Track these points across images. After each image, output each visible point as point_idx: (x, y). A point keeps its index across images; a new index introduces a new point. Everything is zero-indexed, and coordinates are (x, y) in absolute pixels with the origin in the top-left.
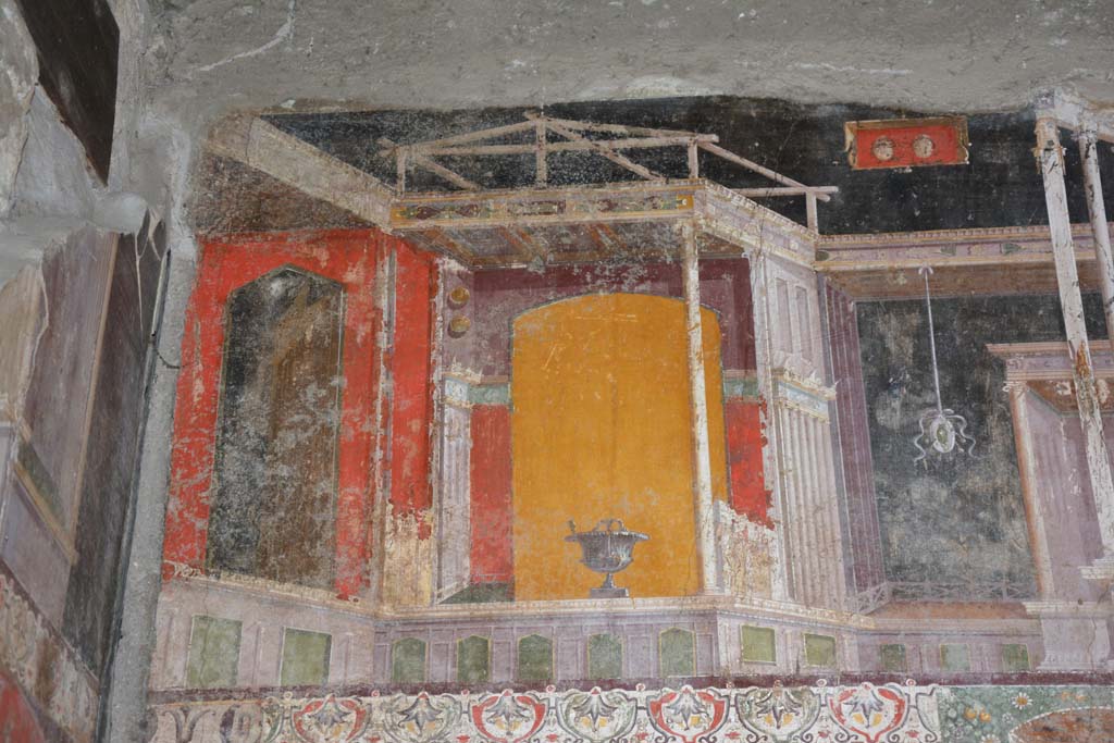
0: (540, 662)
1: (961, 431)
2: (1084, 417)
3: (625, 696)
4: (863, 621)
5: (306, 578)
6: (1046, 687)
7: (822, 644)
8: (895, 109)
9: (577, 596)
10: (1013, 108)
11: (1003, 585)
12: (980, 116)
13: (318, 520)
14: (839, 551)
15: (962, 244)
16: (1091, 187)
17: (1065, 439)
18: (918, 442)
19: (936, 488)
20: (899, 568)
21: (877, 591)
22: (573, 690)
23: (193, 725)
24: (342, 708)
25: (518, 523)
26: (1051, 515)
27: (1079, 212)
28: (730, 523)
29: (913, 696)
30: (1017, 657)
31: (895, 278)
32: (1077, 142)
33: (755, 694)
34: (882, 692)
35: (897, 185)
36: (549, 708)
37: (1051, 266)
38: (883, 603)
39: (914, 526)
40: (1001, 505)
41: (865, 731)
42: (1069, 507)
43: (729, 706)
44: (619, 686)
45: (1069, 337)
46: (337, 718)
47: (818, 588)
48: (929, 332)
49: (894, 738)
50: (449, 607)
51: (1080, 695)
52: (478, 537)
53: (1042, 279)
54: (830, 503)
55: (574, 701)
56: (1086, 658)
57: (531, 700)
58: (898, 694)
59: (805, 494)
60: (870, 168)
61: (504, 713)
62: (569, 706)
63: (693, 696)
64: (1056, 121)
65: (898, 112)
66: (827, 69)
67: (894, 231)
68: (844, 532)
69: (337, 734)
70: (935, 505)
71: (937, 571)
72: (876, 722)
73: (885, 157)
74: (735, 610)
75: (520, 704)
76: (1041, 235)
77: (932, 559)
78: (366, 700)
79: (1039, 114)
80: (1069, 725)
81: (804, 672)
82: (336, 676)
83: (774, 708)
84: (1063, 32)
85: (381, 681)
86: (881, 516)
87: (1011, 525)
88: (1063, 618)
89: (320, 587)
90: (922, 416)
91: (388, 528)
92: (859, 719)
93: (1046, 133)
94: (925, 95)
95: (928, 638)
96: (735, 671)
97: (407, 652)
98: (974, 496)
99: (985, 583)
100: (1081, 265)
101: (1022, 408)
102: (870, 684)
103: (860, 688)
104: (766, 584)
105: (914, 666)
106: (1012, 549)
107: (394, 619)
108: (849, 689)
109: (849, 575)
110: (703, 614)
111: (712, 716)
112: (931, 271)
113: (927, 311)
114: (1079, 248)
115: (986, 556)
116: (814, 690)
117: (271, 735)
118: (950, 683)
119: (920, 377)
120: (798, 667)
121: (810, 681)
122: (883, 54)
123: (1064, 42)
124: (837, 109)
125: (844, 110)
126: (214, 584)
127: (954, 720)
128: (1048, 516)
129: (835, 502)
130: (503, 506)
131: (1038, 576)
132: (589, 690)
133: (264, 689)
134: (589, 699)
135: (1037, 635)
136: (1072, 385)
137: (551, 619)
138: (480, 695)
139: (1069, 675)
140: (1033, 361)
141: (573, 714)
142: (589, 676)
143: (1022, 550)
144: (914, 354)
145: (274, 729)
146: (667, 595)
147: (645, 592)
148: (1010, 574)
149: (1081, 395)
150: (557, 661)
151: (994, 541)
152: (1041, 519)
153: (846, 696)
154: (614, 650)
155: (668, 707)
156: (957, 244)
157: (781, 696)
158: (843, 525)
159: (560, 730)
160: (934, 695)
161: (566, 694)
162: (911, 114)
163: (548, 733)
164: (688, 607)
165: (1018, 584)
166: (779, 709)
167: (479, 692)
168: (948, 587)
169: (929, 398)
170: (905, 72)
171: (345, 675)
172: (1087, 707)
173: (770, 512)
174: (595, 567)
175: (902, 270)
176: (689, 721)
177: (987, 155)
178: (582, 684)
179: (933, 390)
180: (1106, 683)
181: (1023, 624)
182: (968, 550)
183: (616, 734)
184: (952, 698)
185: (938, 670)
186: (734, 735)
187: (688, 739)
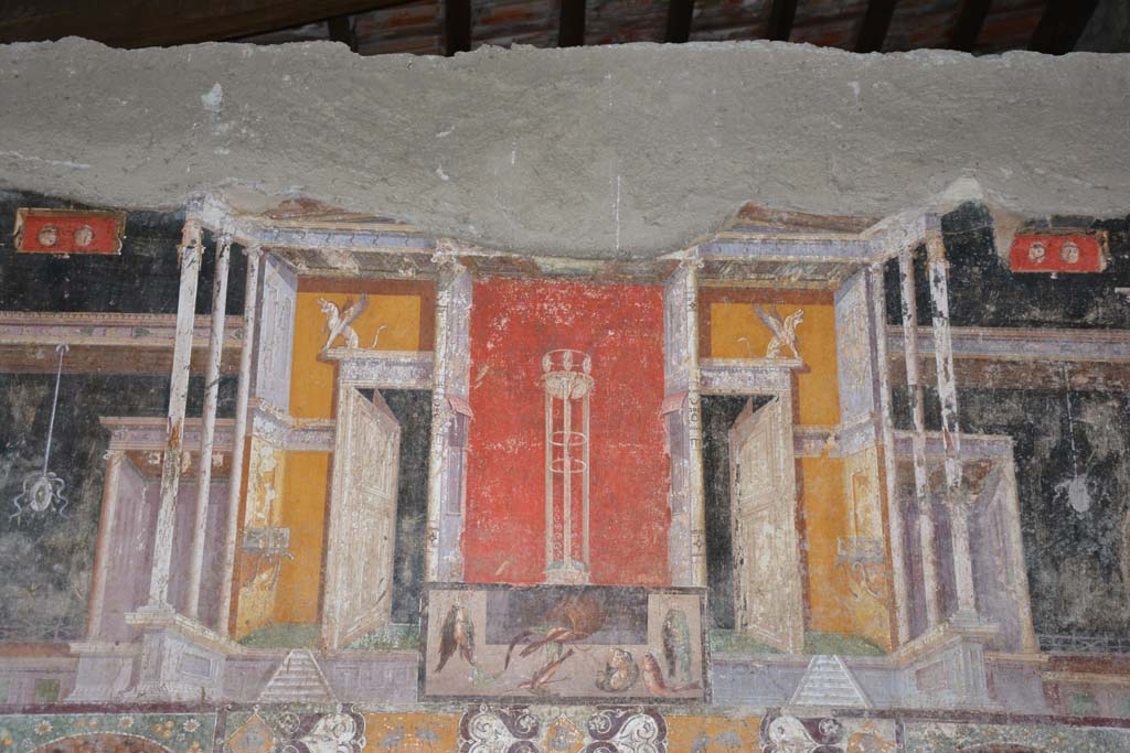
1: (58, 492)
2: (165, 484)
6: (66, 715)
8: (66, 199)
10: (168, 208)
11: (56, 629)
12: (138, 212)
15: (100, 326)
16: (219, 283)
17: (144, 502)
18: (18, 501)
19: (22, 542)
26: (114, 568)
27: (204, 305)
30: (50, 690)
31: (34, 353)
32: (216, 243)
35: (54, 269)
37: (170, 351)
40: (75, 558)
42: (131, 562)
45: (170, 414)
48: (52, 403)
51: (94, 722)
53: (160, 362)
56: (107, 691)
60: (32, 252)
64: (202, 222)
65: (68, 203)
66: (15, 157)
67: (41, 310)
70: (18, 557)
73: (48, 243)
76: (169, 323)
79: (189, 215)
80: (77, 747)
84: (229, 143)
87: (78, 574)
88: (99, 657)
90: (28, 478)
93: (192, 232)
94: (96, 189)
98: (54, 550)
99: (42, 627)
100: (195, 351)
101: (115, 476)
106: (74, 597)
112: (67, 349)
113: (55, 385)
114: (197, 336)
115: (50, 602)
119: (34, 443)
122: (71, 147)
123: (227, 152)
124: (13, 196)
125: (20, 197)
128: (112, 569)
131: (88, 621)
135: (73, 672)
136: (162, 456)
139: (89, 706)
140: (135, 433)
143: (82, 598)
144: (34, 423)
148: (65, 619)
149: (167, 465)
151: (60, 589)
152: (105, 572)
156: (96, 326)
162: (79, 206)
165: (70, 627)
168: (9, 629)
169: (37, 462)
170: (83, 166)
172: (96, 732)
175: (42, 346)
177: (137, 248)
179: (43, 455)
180: (118, 712)
181: (63, 662)
182: (35, 597)
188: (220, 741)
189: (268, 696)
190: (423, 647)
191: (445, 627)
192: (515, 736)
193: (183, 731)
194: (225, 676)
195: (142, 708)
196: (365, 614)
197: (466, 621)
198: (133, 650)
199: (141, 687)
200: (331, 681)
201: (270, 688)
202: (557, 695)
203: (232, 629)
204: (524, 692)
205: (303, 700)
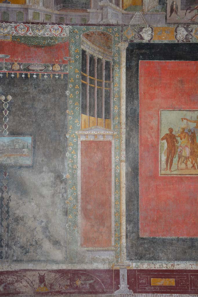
3: (10, 25)
4: (58, 12)
6: (89, 26)
7: (48, 16)
11: (84, 6)
20: (65, 1)
21: (60, 6)
29: (65, 27)
30: (84, 20)
33: (35, 26)
34: (59, 26)
38: (61, 8)
41: (55, 34)
43: (30, 28)
44: (9, 23)
47: (49, 4)
49: (60, 35)
51: (95, 28)
56: (97, 21)
58: (62, 27)
63: (23, 25)
71: (72, 2)
72: (57, 32)
74: (32, 8)
80: (92, 34)
88: (94, 13)
92: (54, 31)
95: (69, 16)
96: (31, 21)
99: (81, 5)
102: (57, 25)
103: (55, 25)
104: (38, 3)
105: (66, 22)
108: (53, 26)
109: (55, 2)
110: (26, 9)
111: (27, 30)
116: (46, 25)
118: (72, 25)
120: (44, 21)
121: (46, 24)
127: (71, 32)
131: (91, 4)
132: (3, 23)
134: (3, 25)
135: (89, 16)
139: (93, 24)
142: (3, 20)
146: (19, 4)
147: (14, 3)
148: (85, 3)
153: (52, 27)
154: (8, 15)
155: (18, 27)
157: (40, 27)
160: (69, 27)
164: (23, 7)
165: (87, 6)
166: (39, 29)
168: (74, 6)
172: (95, 30)
176: (22, 31)
178: (1, 22)
180: (99, 26)
181: (87, 14)
183: (8, 32)
184: (72, 28)
185: (70, 22)
186: (30, 34)
187: (22, 34)
188: (122, 33)
189: (132, 23)
190: (166, 11)
191: (171, 6)
192: (187, 32)
193: (114, 31)
194: (122, 18)
195: (105, 25)
196: (152, 3)
197: (176, 4)
198: (101, 11)
199: (104, 20)
200: (146, 19)
201: (132, 21)
202: (197, 22)
203: (123, 7)
204: (189, 22)
205: (140, 24)
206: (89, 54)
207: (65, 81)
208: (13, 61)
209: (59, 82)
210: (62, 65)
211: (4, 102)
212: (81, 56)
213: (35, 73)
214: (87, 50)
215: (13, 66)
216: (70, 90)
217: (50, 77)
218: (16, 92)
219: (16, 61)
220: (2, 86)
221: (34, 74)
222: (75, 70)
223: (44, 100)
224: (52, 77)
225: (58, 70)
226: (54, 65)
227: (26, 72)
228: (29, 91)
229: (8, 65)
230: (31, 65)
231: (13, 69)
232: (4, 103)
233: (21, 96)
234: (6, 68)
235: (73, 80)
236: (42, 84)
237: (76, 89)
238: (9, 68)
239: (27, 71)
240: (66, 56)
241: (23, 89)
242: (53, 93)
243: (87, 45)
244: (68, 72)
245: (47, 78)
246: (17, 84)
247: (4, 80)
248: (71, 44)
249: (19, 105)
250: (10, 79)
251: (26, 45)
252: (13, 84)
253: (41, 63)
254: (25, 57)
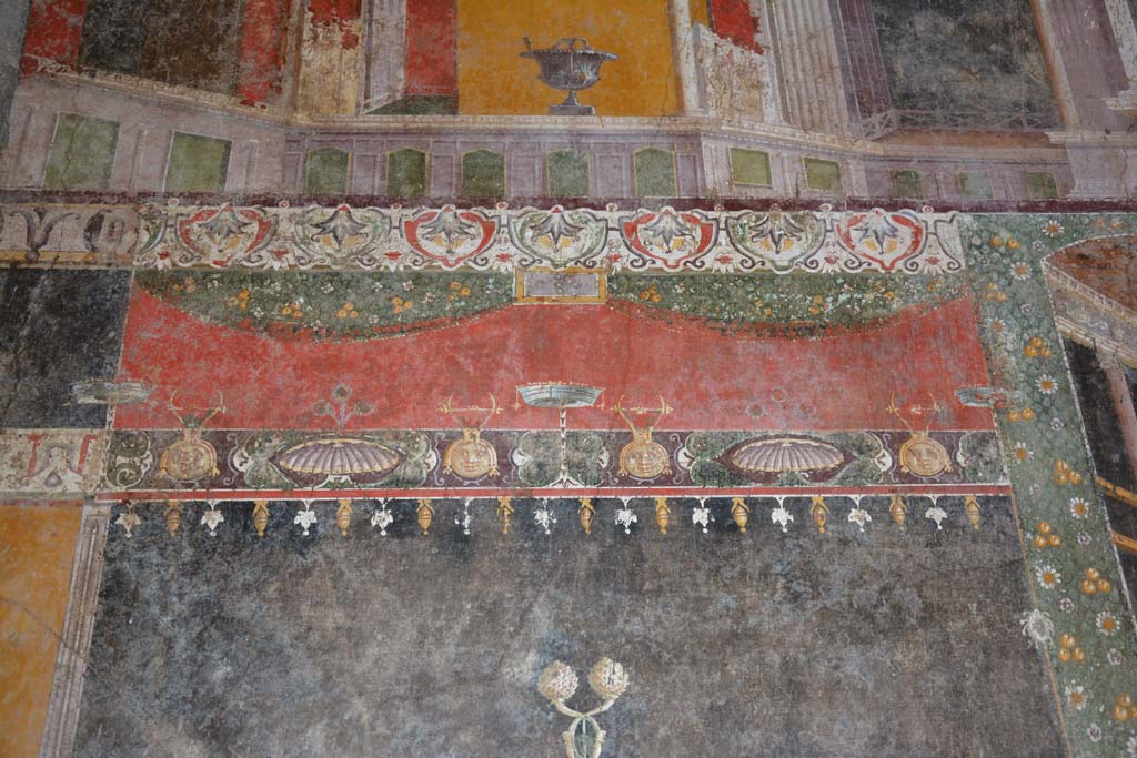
0: (490, 178)
3: (593, 216)
4: (870, 147)
5: (202, 82)
6: (1078, 214)
7: (824, 170)
9: (533, 112)
11: (1022, 116)
13: (221, 24)
14: (839, 78)
19: (941, 20)
20: (907, 96)
21: (884, 118)
22: (529, 208)
23: (49, 228)
24: (240, 217)
25: (463, 37)
26: (1068, 48)
28: (712, 46)
29: (931, 223)
30: (1043, 185)
33: (748, 218)
34: (896, 218)
36: (500, 226)
38: (891, 130)
39: (919, 57)
40: (1014, 38)
41: (879, 257)
42: (1087, 42)
43: (718, 229)
44: (585, 206)
46: (234, 228)
47: (816, 113)
49: (912, 265)
50: (378, 118)
51: (1116, 222)
52: (415, 49)
54: (825, 29)
55: (531, 220)
56: (1119, 187)
57: (479, 218)
58: (914, 221)
59: (796, 21)
61: (444, 229)
62: (524, 225)
63: (675, 218)
68: (843, 60)
69: (233, 245)
70: (941, 37)
71: (948, 100)
72: (891, 249)
74: (724, 132)
75: (464, 221)
77: (942, 89)
78: (271, 210)
80: (1107, 252)
81: (805, 195)
82: (236, 183)
83: (771, 232)
85: (291, 192)
86: (882, 45)
87: (1026, 57)
88: (1091, 148)
89: (219, 91)
91: (306, 35)
92: (871, 245)
95: (945, 165)
96: (724, 193)
97: (325, 162)
98: (983, 29)
99: (1003, 113)
102: (882, 210)
103: (870, 214)
104: (756, 108)
105: (931, 193)
106: (1030, 82)
107: (309, 127)
108: (858, 214)
109: (850, 102)
110: (685, 135)
111: (698, 239)
115: (1001, 86)
116: (818, 215)
117: (149, 243)
118: (971, 210)
120: (798, 193)
121: (813, 205)
126: (87, 82)
127: (979, 248)
128: (1066, 49)
129: (831, 30)
130: (445, 20)
131: (1059, 107)
132: (549, 208)
133: (144, 195)
134: (549, 218)
135: (1064, 164)
137: (503, 134)
138: (415, 210)
139: (1102, 203)
141: (529, 233)
142: (549, 193)
143: (1040, 82)
145: (154, 237)
146: (642, 115)
147: (615, 111)
148: (1029, 105)
150: (509, 178)
151: (1009, 72)
152: (1058, 53)
153: (854, 221)
154: (579, 168)
155: (646, 229)
157: (780, 221)
158: (841, 52)
159: (513, 250)
160: (955, 222)
161: (521, 211)
163: (499, 253)
164: (667, 128)
165: (1038, 114)
166: (777, 233)
167: (412, 206)
168: (962, 116)
171: (247, 183)
172: (1124, 235)
173: (758, 38)
174: (555, 84)
176: (671, 245)
178: (539, 202)
181: (1048, 153)
182: (981, 80)
183: (583, 255)
184: (975, 226)
185: (958, 197)
186: (725, 260)
187: (671, 263)
206: (1121, 363)
207: (996, 542)
208: (623, 424)
209: (956, 552)
210: (958, 436)
211: (573, 713)
212: (1070, 377)
213: (781, 498)
214: (1105, 347)
215: (624, 452)
216: (1053, 607)
217: (892, 521)
218: (658, 634)
219: (643, 422)
220: (552, 590)
221: (773, 504)
222: (1052, 467)
223: (877, 688)
224: (900, 516)
225: (937, 468)
226: (904, 437)
227: (717, 492)
228: (753, 621)
229: (586, 450)
230: (746, 442)
231: (622, 472)
232: (574, 719)
233: (694, 661)
234: (577, 468)
235: (1054, 531)
236: (839, 572)
237: (1091, 596)
238: (599, 469)
239: (720, 484)
240: (969, 380)
241: (710, 611)
242: (933, 634)
243: (1095, 313)
244: (1003, 482)
245: (867, 524)
246: (661, 576)
247: (567, 551)
248: (990, 310)
249: (686, 734)
250: (609, 541)
251: (705, 323)
252: (632, 574)
253: (816, 426)
254: (703, 397)
